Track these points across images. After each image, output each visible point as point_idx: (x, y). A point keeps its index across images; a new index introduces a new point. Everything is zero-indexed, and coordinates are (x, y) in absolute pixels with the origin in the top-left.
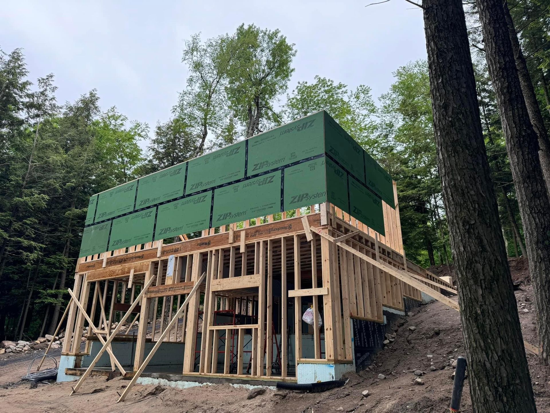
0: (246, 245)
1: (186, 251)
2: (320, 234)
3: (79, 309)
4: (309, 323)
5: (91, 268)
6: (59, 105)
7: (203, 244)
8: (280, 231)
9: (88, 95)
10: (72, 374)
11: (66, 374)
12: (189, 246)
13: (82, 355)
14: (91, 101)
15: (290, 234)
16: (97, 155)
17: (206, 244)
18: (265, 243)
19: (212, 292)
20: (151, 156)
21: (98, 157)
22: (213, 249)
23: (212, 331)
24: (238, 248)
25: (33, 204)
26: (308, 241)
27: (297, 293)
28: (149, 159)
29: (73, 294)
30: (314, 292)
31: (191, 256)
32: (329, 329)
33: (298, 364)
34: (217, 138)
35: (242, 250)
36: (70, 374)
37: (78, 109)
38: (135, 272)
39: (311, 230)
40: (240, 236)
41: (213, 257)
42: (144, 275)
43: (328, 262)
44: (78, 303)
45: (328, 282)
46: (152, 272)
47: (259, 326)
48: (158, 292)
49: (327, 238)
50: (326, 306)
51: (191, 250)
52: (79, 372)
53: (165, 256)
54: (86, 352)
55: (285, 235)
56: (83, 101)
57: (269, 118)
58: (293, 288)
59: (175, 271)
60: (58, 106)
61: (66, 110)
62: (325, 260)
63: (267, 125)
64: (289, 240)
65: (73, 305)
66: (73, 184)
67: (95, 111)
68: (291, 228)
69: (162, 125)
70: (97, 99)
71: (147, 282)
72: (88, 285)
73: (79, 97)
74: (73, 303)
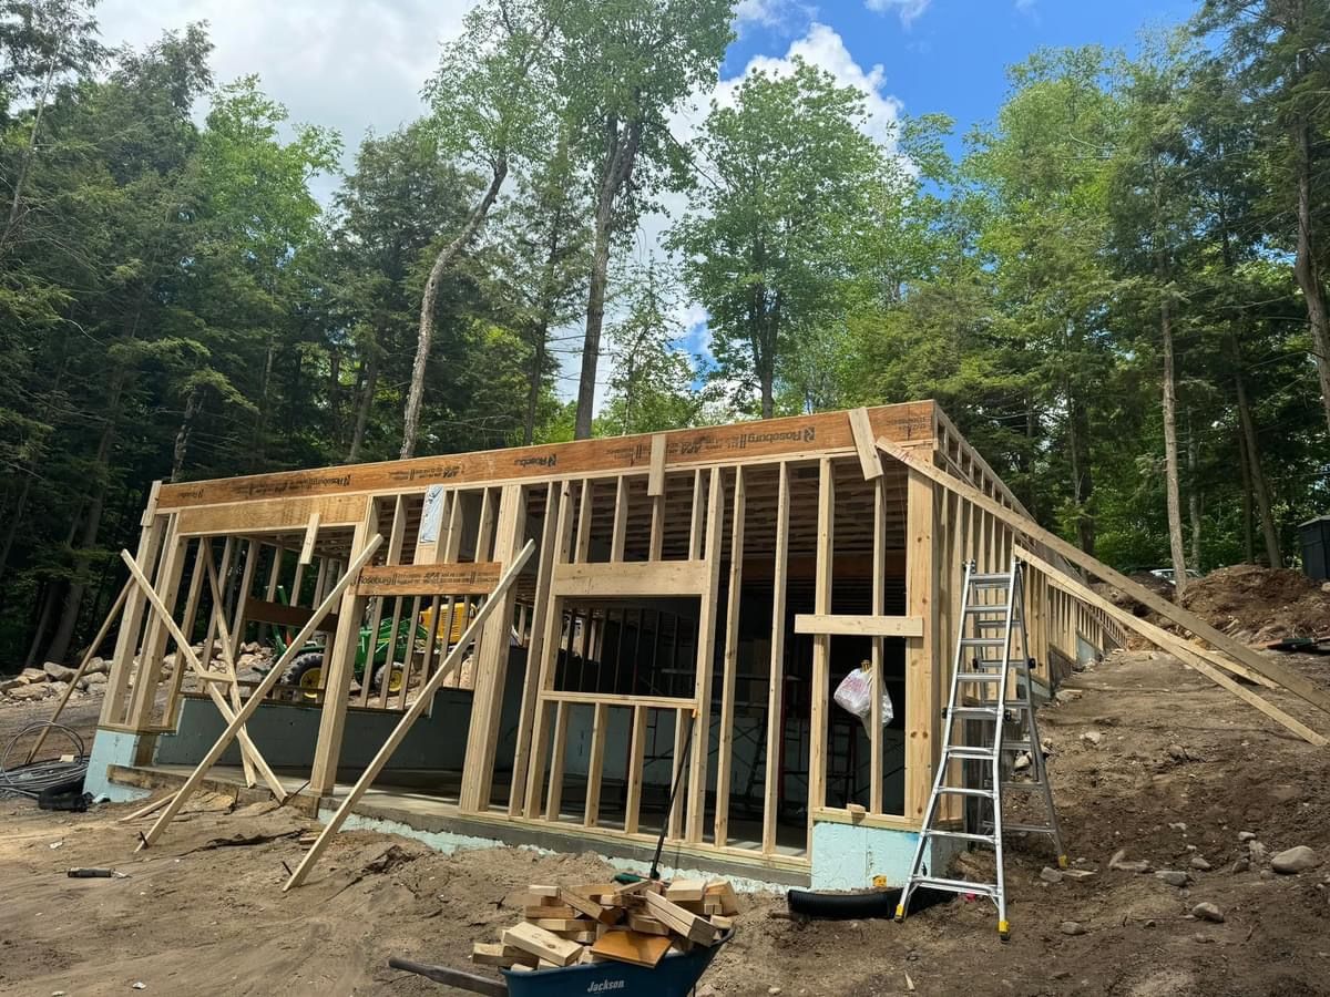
0: (667, 475)
1: (480, 478)
2: (907, 462)
3: (154, 610)
4: (855, 712)
5: (192, 498)
6: (108, 47)
7: (532, 461)
8: (779, 444)
9: (182, 36)
10: (130, 784)
11: (110, 780)
12: (491, 463)
13: (158, 733)
14: (191, 52)
15: (809, 455)
16: (199, 203)
17: (542, 462)
18: (727, 475)
19: (557, 596)
20: (342, 219)
21: (202, 208)
22: (566, 478)
23: (550, 706)
24: (639, 484)
25: (24, 315)
26: (867, 477)
27: (820, 622)
28: (335, 228)
29: (137, 566)
30: (876, 624)
31: (496, 494)
32: (920, 735)
33: (816, 822)
34: (523, 192)
35: (655, 488)
36: (122, 783)
37: (154, 69)
38: (321, 519)
39: (878, 449)
40: (649, 449)
41: (563, 500)
42: (349, 533)
43: (928, 544)
44: (151, 592)
45: (924, 601)
46: (375, 525)
47: (698, 702)
48: (390, 582)
49: (930, 474)
50: (915, 668)
51: (496, 476)
52: (150, 778)
53: (416, 485)
54: (165, 723)
55: (794, 457)
56: (171, 50)
57: (656, 156)
58: (810, 609)
59: (444, 528)
60: (103, 49)
61: (120, 68)
62: (920, 540)
63: (653, 172)
64: (805, 474)
65: (135, 597)
66: (133, 272)
67: (198, 81)
68: (812, 438)
69: (376, 138)
70: (206, 49)
71: (360, 552)
72: (180, 544)
73: (156, 38)
74: (135, 590)
